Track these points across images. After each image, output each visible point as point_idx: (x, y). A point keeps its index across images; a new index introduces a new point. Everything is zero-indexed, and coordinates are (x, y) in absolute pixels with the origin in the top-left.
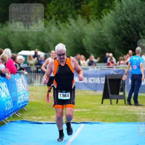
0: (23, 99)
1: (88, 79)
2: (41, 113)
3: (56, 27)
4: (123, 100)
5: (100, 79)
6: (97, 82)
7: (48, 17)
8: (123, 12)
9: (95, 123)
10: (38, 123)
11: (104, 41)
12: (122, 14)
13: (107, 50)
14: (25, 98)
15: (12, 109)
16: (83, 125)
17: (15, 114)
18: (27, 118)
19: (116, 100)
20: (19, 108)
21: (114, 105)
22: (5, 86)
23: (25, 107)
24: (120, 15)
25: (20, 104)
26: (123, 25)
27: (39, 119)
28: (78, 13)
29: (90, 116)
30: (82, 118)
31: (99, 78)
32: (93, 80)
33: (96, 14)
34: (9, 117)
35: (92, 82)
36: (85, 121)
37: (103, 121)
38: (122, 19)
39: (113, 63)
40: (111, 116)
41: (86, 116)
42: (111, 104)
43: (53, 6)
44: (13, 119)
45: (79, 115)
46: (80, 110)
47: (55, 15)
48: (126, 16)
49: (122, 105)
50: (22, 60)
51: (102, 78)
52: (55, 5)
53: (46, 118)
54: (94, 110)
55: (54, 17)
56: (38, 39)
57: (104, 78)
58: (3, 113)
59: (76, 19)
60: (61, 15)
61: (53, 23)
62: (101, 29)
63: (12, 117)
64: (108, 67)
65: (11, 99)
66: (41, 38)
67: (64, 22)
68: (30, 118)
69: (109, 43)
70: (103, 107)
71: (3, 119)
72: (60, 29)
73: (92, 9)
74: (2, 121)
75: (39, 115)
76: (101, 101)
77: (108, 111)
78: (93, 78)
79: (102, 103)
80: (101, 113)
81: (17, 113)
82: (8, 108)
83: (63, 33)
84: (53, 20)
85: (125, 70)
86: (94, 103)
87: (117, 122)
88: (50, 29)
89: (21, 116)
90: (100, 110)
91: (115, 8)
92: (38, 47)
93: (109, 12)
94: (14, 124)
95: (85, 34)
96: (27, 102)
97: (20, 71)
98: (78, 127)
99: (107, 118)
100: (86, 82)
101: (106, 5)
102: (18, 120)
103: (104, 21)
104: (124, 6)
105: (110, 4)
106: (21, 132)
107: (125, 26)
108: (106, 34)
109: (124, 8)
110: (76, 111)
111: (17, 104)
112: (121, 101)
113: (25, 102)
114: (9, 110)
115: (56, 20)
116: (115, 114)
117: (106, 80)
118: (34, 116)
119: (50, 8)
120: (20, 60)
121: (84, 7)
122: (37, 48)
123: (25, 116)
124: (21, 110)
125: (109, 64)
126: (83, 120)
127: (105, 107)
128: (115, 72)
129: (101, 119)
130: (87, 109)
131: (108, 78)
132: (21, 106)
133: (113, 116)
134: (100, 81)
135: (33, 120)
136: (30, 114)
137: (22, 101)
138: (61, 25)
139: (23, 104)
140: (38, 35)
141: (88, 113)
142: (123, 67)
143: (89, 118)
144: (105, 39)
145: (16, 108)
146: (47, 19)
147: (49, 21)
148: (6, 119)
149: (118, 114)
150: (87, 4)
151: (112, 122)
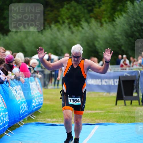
0: (37, 102)
1: (102, 81)
2: (55, 115)
3: (69, 31)
4: (137, 101)
5: (114, 81)
6: (110, 84)
7: (61, 22)
8: (136, 15)
9: (109, 124)
10: (53, 125)
11: (117, 43)
12: (135, 17)
13: (120, 52)
14: (39, 100)
15: (26, 112)
16: (97, 126)
17: (29, 117)
18: (42, 121)
19: (130, 102)
20: (34, 110)
21: (129, 106)
22: (20, 89)
23: (40, 109)
24: (133, 17)
25: (34, 107)
26: (136, 27)
27: (53, 121)
28: (91, 17)
29: (104, 118)
30: (96, 119)
31: (112, 80)
32: (107, 82)
33: (109, 18)
34: (24, 119)
35: (105, 84)
36: (99, 122)
37: (117, 122)
38: (134, 21)
39: (126, 64)
40: (125, 117)
41: (100, 118)
42: (125, 105)
43: (66, 11)
44: (28, 121)
45: (94, 117)
46: (94, 112)
47: (67, 19)
48: (139, 18)
49: (136, 106)
50: (36, 64)
51: (115, 80)
52: (68, 9)
53: (61, 120)
54: (109, 112)
55: (67, 21)
56: (51, 44)
57: (118, 80)
58: (19, 116)
59: (88, 22)
60: (74, 19)
61: (65, 27)
62: (114, 32)
63: (26, 120)
64: (121, 69)
65: (25, 101)
66: (54, 42)
67: (77, 26)
68: (44, 121)
69: (122, 45)
70: (117, 108)
71: (18, 121)
72: (73, 33)
73: (105, 13)
74: (17, 123)
75: (54, 117)
76: (115, 102)
77: (122, 112)
78: (107, 80)
79: (116, 104)
80: (115, 114)
81: (32, 116)
82: (23, 111)
83: (76, 36)
84: (66, 24)
85: (138, 72)
86: (108, 105)
87: (132, 123)
88: (63, 33)
89: (36, 119)
90: (114, 111)
91: (128, 11)
92: (51, 50)
93: (122, 15)
94: (29, 126)
95: (98, 37)
96: (42, 104)
97: (34, 75)
98: (93, 129)
99: (121, 119)
100: (100, 84)
101: (119, 8)
102: (33, 122)
103: (117, 24)
104: (137, 9)
105: (122, 7)
106: (35, 134)
107: (139, 28)
108: (119, 37)
109: (137, 11)
110: (91, 113)
111: (31, 107)
112: (135, 102)
113: (40, 104)
114: (23, 113)
115: (69, 24)
116: (129, 115)
117: (119, 82)
118: (48, 118)
119: (63, 12)
120: (34, 63)
121: (96, 10)
122: (50, 52)
123: (40, 119)
124: (35, 113)
125: (122, 66)
126: (97, 121)
127: (120, 108)
128: (128, 73)
129: (116, 120)
130: (101, 110)
131: (121, 79)
132: (36, 109)
133: (128, 117)
134: (114, 83)
135: (48, 122)
136: (44, 117)
137: (37, 104)
138: (74, 29)
139: (38, 107)
140: (52, 40)
141: (102, 114)
142: (137, 69)
143: (103, 119)
144: (117, 41)
145: (31, 111)
146: (60, 24)
147: (62, 26)
148: (21, 121)
149: (132, 115)
150: (99, 8)
151: (127, 123)
